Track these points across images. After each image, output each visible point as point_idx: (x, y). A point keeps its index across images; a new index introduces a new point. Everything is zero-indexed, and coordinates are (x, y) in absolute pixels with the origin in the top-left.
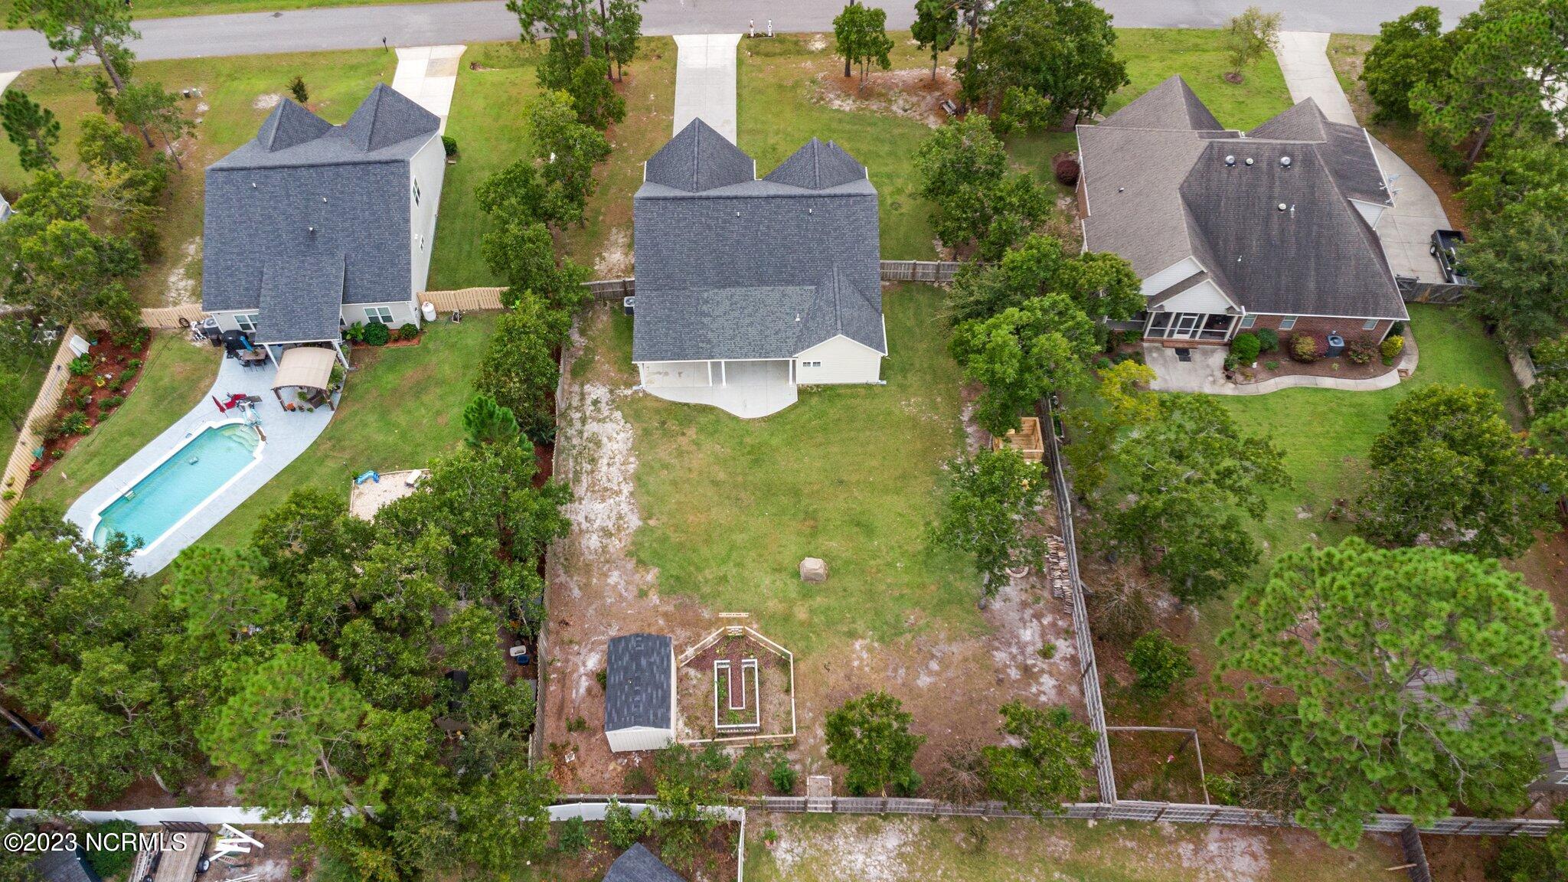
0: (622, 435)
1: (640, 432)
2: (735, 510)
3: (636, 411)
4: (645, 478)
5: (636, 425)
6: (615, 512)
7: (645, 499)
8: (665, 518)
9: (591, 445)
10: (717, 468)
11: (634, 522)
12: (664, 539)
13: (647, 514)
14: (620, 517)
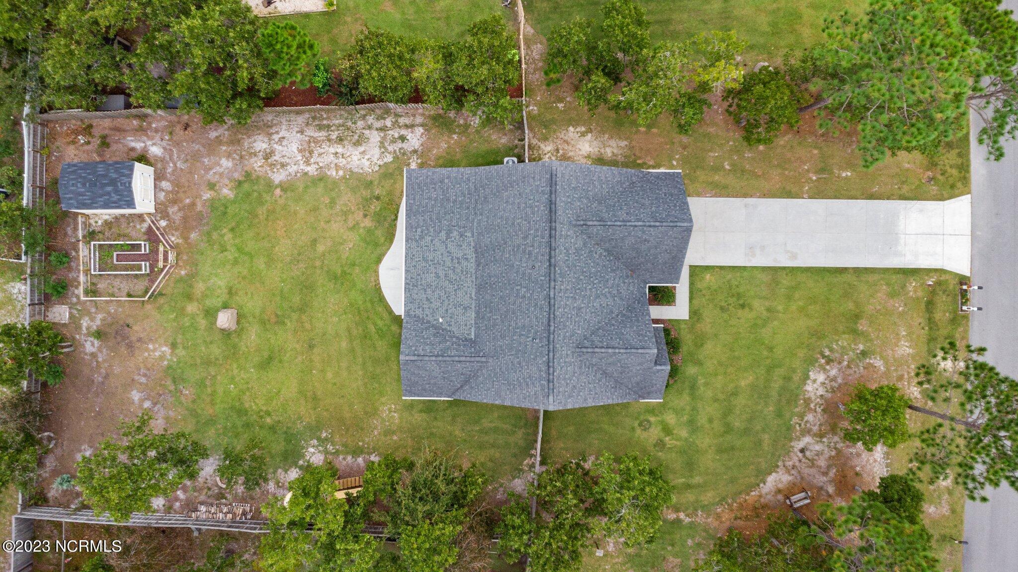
0: (367, 163)
1: (369, 178)
2: (288, 259)
3: (391, 174)
4: (322, 185)
5: (377, 176)
6: (288, 161)
7: (301, 186)
8: (281, 201)
9: (356, 137)
10: (329, 244)
11: (278, 177)
12: (261, 202)
13: (285, 187)
14: (283, 165)
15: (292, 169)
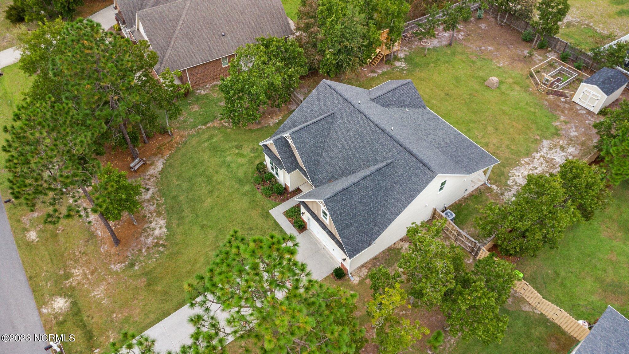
1: (507, 168)
2: (498, 117)
4: (524, 152)
5: (505, 172)
6: (552, 152)
7: (532, 146)
8: (531, 135)
10: (489, 132)
11: (545, 143)
12: (539, 129)
13: (538, 142)
14: (551, 149)
15: (545, 150)
